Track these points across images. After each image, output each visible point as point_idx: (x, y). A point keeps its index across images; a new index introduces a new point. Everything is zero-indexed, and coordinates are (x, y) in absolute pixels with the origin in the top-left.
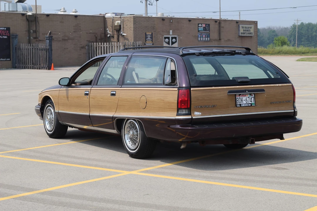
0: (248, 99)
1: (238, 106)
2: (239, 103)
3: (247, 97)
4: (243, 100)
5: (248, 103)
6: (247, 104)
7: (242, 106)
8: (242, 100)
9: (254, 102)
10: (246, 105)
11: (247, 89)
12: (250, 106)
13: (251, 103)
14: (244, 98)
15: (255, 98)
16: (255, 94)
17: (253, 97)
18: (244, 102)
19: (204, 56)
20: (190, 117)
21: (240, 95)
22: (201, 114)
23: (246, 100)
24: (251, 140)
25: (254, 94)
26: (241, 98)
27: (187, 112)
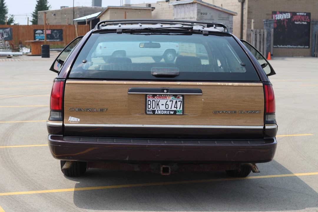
0: (169, 103)
1: (148, 113)
2: (151, 109)
3: (169, 101)
4: (160, 104)
5: (169, 109)
6: (167, 111)
7: (156, 113)
8: (158, 104)
9: (181, 109)
10: (165, 112)
11: (167, 87)
12: (172, 114)
13: (175, 109)
14: (162, 101)
15: (183, 102)
16: (185, 96)
17: (179, 101)
18: (163, 108)
19: (131, 34)
20: (60, 124)
21: (154, 96)
22: (79, 120)
23: (166, 104)
24: (163, 168)
25: (183, 96)
26: (156, 100)
27: (58, 117)
